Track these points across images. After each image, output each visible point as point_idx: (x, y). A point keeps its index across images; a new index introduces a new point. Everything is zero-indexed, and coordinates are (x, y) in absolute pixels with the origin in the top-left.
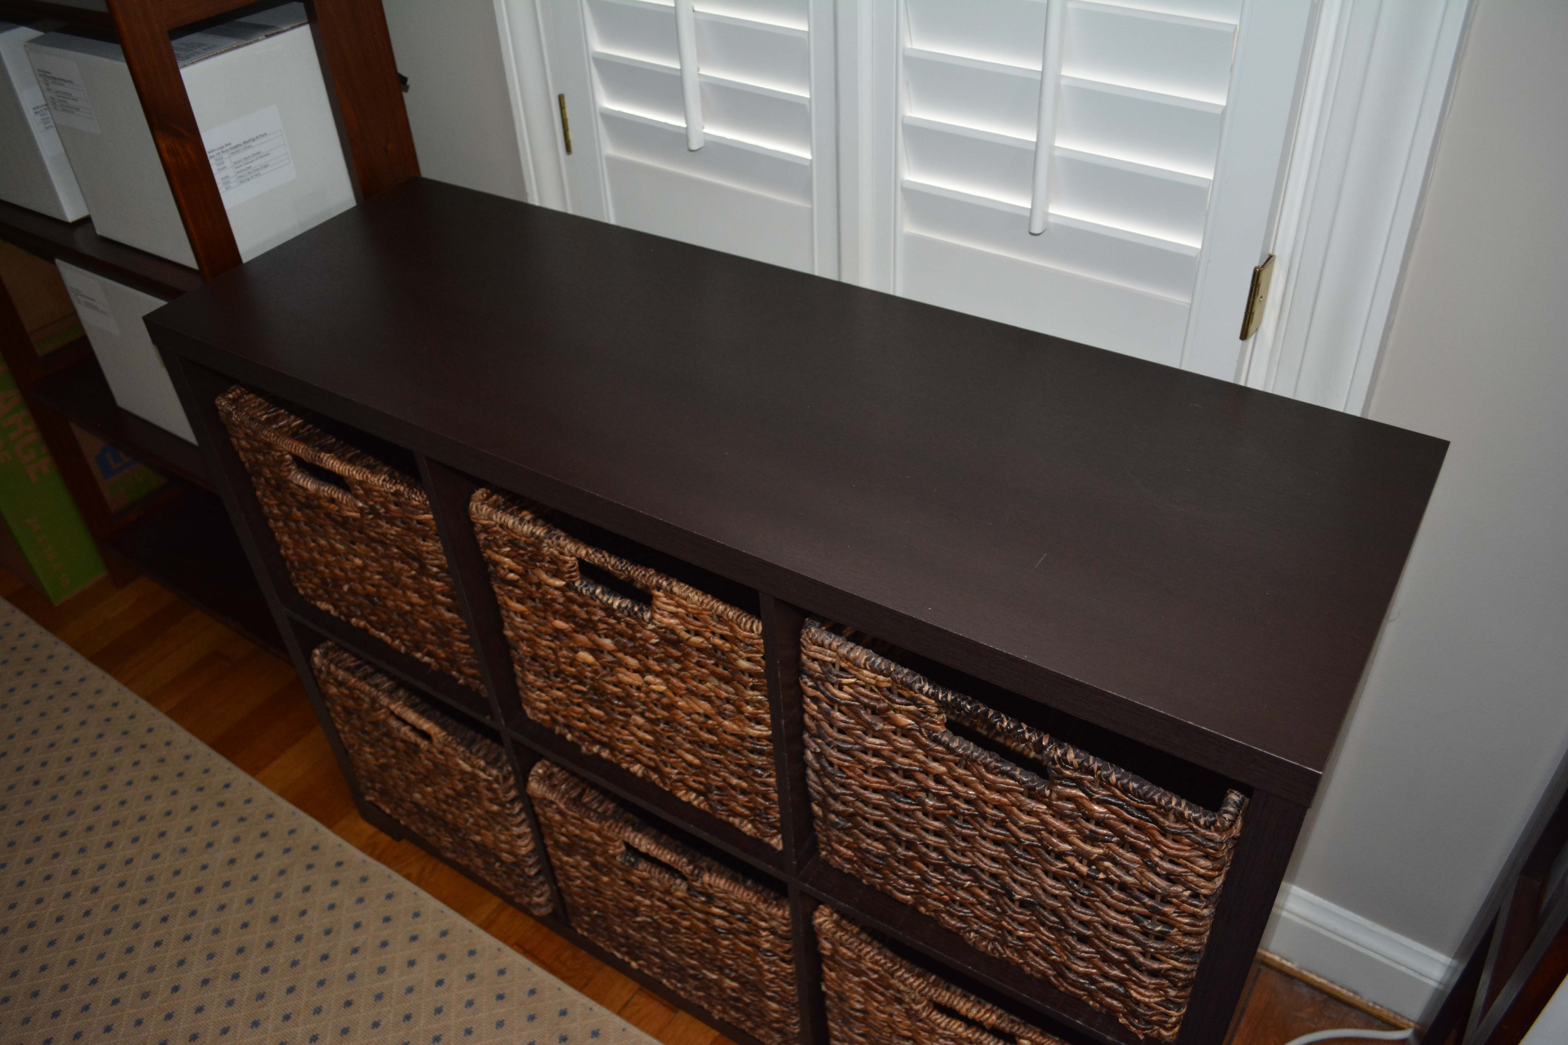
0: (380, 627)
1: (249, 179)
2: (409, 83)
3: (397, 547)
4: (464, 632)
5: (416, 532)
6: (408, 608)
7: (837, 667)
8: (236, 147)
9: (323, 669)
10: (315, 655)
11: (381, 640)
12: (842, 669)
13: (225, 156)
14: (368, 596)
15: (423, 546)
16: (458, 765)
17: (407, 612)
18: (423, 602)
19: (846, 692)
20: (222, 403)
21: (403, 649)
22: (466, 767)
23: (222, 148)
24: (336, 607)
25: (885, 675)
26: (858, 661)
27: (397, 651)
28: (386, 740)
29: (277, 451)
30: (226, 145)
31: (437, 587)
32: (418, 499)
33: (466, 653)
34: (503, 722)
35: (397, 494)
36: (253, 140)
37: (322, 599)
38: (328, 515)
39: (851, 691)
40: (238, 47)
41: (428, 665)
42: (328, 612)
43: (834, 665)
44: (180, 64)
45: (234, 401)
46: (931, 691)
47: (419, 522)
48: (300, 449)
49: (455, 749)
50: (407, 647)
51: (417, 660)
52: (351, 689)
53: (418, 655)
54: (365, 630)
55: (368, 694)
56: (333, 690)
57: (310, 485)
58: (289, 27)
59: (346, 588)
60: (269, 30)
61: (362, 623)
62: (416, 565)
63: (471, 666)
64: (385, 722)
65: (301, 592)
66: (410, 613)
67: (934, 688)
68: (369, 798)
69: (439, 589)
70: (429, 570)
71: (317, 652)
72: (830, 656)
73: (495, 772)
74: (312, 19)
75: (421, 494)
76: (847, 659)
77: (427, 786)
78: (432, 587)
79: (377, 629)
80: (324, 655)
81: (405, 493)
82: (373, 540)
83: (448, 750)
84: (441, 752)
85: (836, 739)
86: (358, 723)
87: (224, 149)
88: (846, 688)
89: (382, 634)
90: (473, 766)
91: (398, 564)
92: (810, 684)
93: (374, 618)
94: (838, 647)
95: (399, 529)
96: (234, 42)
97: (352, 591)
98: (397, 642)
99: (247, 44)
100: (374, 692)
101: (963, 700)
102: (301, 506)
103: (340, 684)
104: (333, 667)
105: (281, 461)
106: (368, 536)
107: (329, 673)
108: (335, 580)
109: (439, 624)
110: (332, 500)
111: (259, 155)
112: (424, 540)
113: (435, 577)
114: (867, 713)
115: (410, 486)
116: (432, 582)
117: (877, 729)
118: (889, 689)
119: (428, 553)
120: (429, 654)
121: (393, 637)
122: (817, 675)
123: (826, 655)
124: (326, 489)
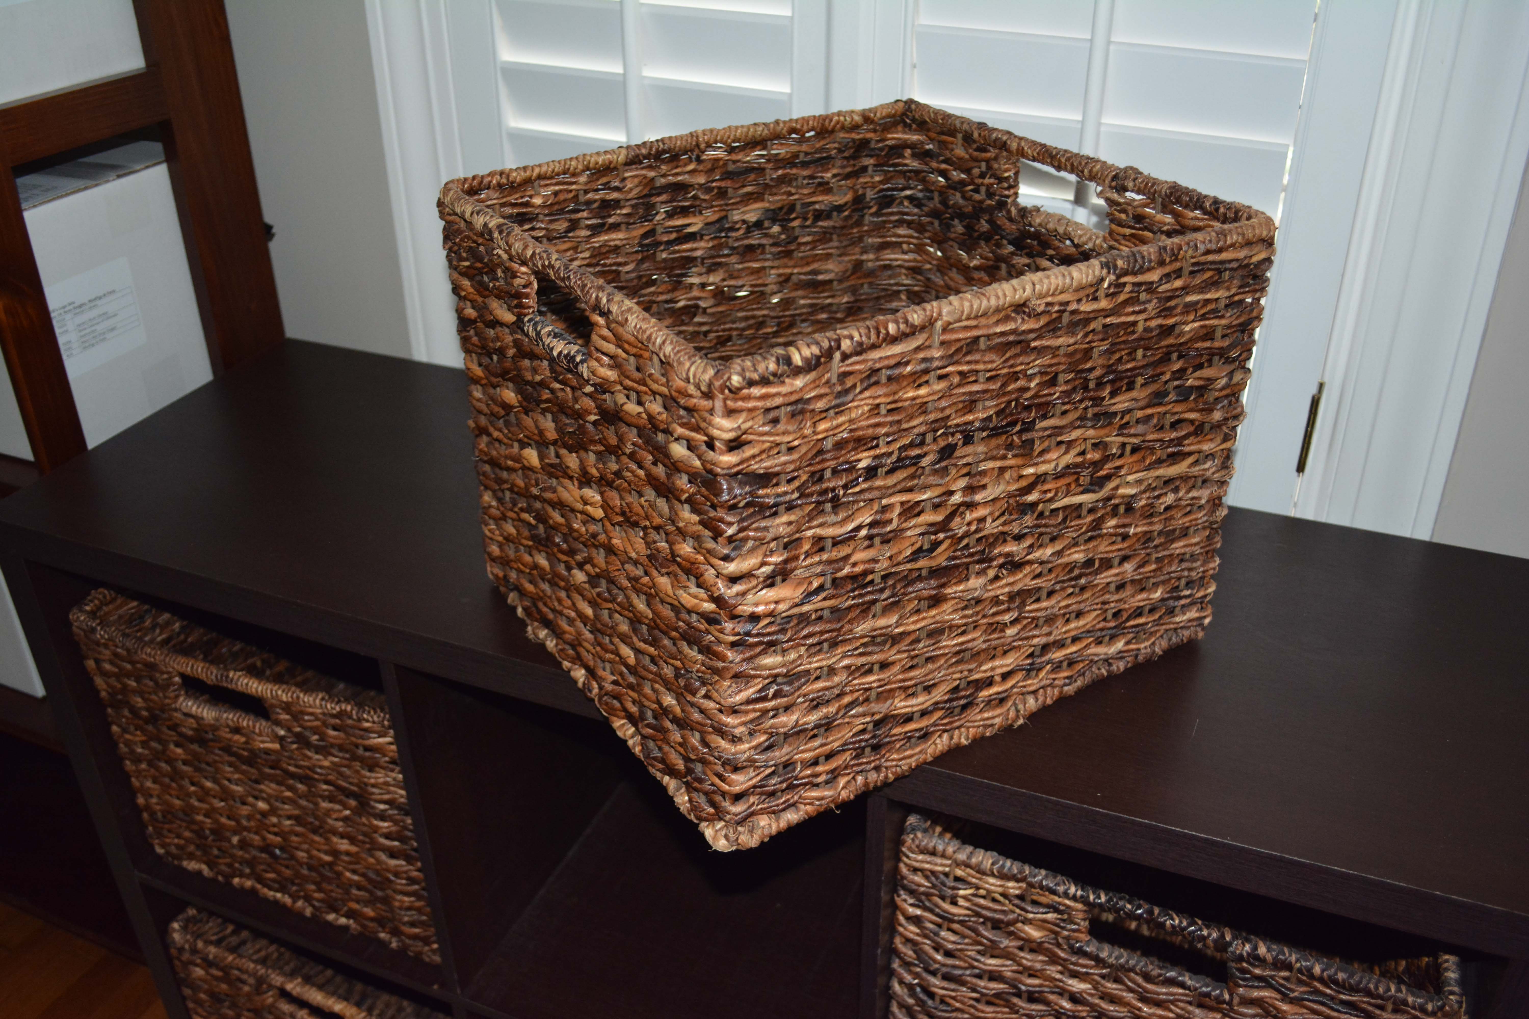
0: (276, 886)
1: (93, 345)
2: (274, 230)
3: (328, 783)
4: (412, 881)
5: (362, 760)
6: (328, 858)
7: (951, 877)
8: (80, 306)
9: (187, 946)
10: (174, 930)
11: (276, 902)
12: (957, 879)
13: (68, 316)
14: (267, 848)
15: (369, 778)
17: (324, 864)
18: (354, 850)
19: (961, 907)
20: (79, 618)
21: (308, 912)
23: (64, 307)
24: (211, 865)
25: (1018, 881)
26: (983, 867)
27: (300, 915)
29: (163, 673)
30: (70, 304)
31: (382, 828)
32: (371, 719)
33: (410, 909)
34: (459, 991)
35: (341, 715)
36: (100, 298)
37: (191, 857)
38: (227, 749)
39: (967, 904)
40: (86, 188)
41: (346, 928)
42: (199, 873)
43: (946, 875)
44: (24, 206)
46: (1079, 893)
47: (367, 749)
48: (199, 668)
50: (316, 908)
51: (329, 924)
52: (226, 969)
53: (331, 917)
54: (253, 891)
55: (254, 974)
56: (199, 972)
57: (208, 713)
58: (142, 166)
59: (235, 840)
60: (121, 170)
61: (249, 883)
62: (353, 803)
63: (414, 924)
64: (273, 1007)
65: (160, 851)
66: (331, 864)
67: (1082, 890)
69: (385, 831)
70: (373, 808)
71: (176, 925)
72: (942, 865)
74: (171, 158)
75: (375, 712)
76: (968, 866)
78: (376, 829)
79: (271, 889)
80: (185, 928)
81: (354, 712)
82: (292, 776)
85: (944, 965)
87: (67, 309)
88: (961, 902)
89: (279, 895)
91: (324, 804)
92: (911, 901)
93: (270, 876)
94: (954, 852)
95: (336, 760)
96: (80, 183)
97: (243, 843)
98: (300, 903)
99: (97, 185)
100: (263, 971)
101: (1121, 899)
102: (183, 741)
103: (208, 963)
104: (200, 944)
105: (169, 683)
106: (286, 772)
107: (194, 951)
108: (219, 831)
109: (371, 875)
110: (237, 730)
111: (105, 316)
112: (370, 771)
113: (381, 816)
114: (986, 930)
115: (362, 704)
116: (376, 822)
117: (1002, 946)
118: (1021, 897)
119: (374, 786)
120: (351, 914)
121: (295, 897)
122: (922, 889)
123: (936, 864)
124: (231, 717)
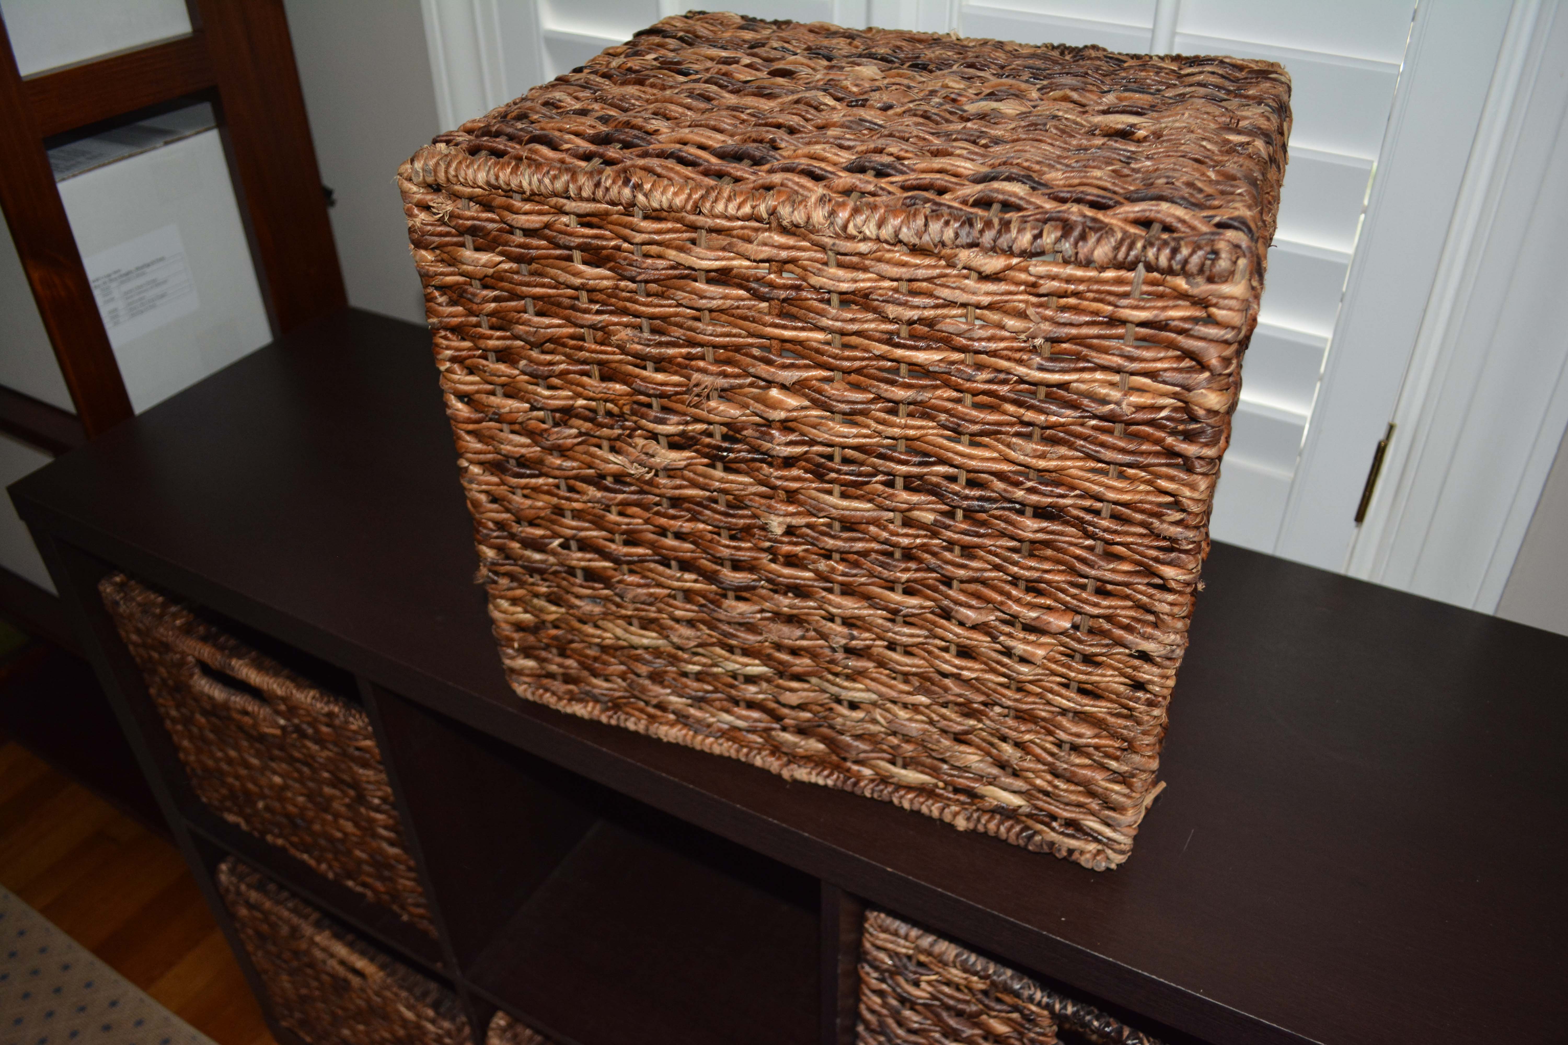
0: (302, 848)
1: (142, 312)
2: (335, 196)
3: (328, 771)
4: (410, 869)
5: (354, 759)
6: (339, 835)
7: (914, 961)
8: (127, 274)
9: (232, 888)
10: (222, 872)
11: (303, 863)
12: (920, 964)
13: (114, 285)
14: (288, 816)
15: (361, 774)
16: (398, 1012)
17: (338, 840)
18: (358, 833)
19: (924, 990)
20: (107, 589)
21: (331, 875)
22: (409, 1015)
23: (109, 275)
24: (248, 821)
25: (981, 977)
26: (945, 958)
27: (324, 878)
28: (309, 971)
29: (176, 653)
30: (115, 272)
31: (379, 820)
32: (357, 723)
33: (412, 892)
34: (458, 972)
35: (330, 715)
36: (148, 265)
37: (230, 811)
38: (241, 728)
39: (930, 989)
40: (131, 156)
41: (363, 895)
42: (237, 826)
43: (909, 957)
44: (57, 176)
45: (121, 587)
46: (1045, 1000)
47: (358, 749)
48: (206, 652)
49: (396, 995)
50: (336, 874)
51: (349, 890)
52: (266, 914)
53: (350, 883)
54: (283, 849)
55: (287, 922)
56: (243, 912)
57: (218, 693)
58: (193, 132)
59: (261, 805)
60: (169, 136)
61: (280, 842)
62: (352, 793)
63: (417, 905)
64: (307, 952)
65: (204, 800)
66: (343, 841)
67: (1049, 997)
68: (284, 1024)
70: (368, 800)
71: (224, 867)
72: (904, 947)
73: (446, 1025)
74: (221, 123)
75: (361, 717)
76: (929, 954)
77: (359, 1023)
78: (372, 821)
79: (298, 850)
80: (232, 871)
81: (341, 715)
82: (298, 760)
83: (388, 994)
84: (378, 994)
86: (273, 949)
87: (113, 276)
88: (923, 985)
89: (305, 857)
90: (419, 1016)
91: (327, 790)
92: (875, 975)
93: (295, 839)
94: (916, 938)
95: (330, 753)
96: (126, 150)
97: (267, 808)
98: (324, 866)
99: (142, 153)
100: (295, 920)
101: (1088, 1013)
102: (205, 713)
103: (251, 906)
104: (243, 887)
105: (182, 663)
106: (291, 756)
107: (238, 893)
108: (247, 793)
109: (378, 857)
110: (245, 713)
111: (155, 283)
112: (363, 768)
113: (377, 810)
114: (950, 1016)
115: (347, 707)
116: (373, 814)
117: (964, 1035)
118: (985, 993)
119: (369, 782)
120: (364, 885)
121: (319, 861)
122: (885, 966)
123: (899, 945)
124: (238, 700)
